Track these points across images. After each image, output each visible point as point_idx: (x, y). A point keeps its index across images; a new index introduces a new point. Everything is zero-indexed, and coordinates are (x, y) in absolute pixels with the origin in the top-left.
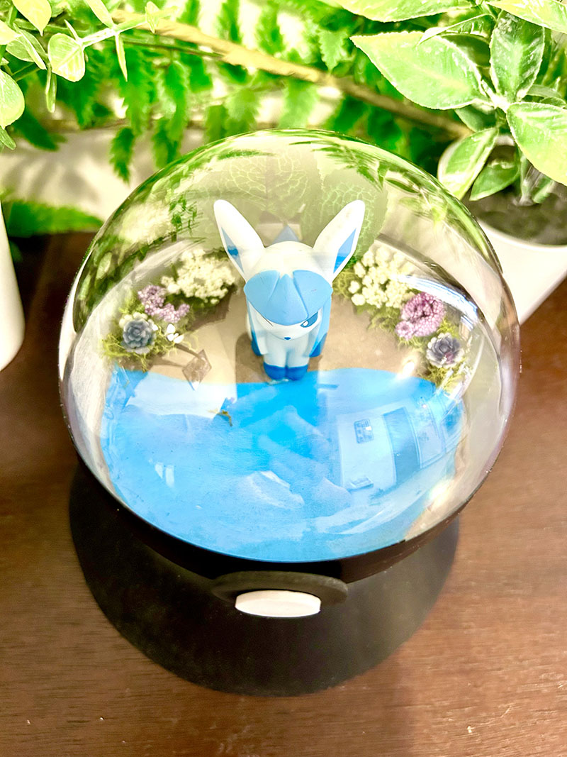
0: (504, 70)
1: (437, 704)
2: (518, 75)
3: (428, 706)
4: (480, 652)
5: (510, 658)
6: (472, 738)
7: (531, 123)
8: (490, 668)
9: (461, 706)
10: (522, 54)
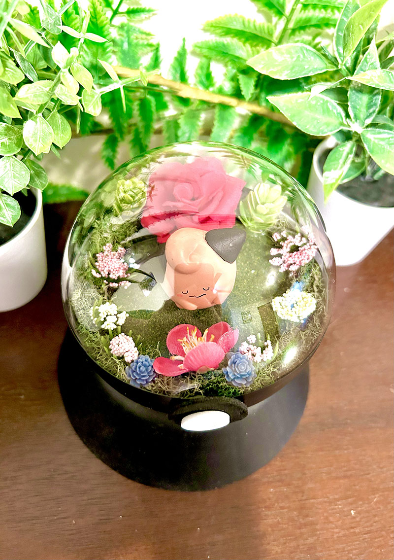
0: (357, 109)
1: (331, 497)
2: (365, 111)
3: (326, 499)
4: (356, 464)
5: (375, 467)
6: (354, 518)
7: (376, 141)
8: (362, 473)
9: (347, 498)
10: (367, 99)
